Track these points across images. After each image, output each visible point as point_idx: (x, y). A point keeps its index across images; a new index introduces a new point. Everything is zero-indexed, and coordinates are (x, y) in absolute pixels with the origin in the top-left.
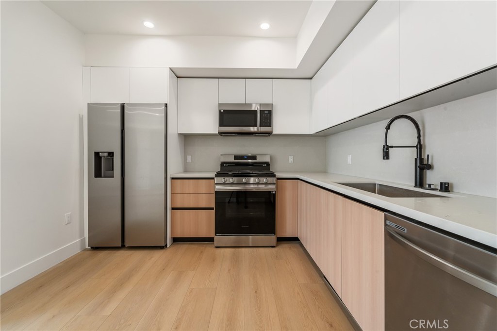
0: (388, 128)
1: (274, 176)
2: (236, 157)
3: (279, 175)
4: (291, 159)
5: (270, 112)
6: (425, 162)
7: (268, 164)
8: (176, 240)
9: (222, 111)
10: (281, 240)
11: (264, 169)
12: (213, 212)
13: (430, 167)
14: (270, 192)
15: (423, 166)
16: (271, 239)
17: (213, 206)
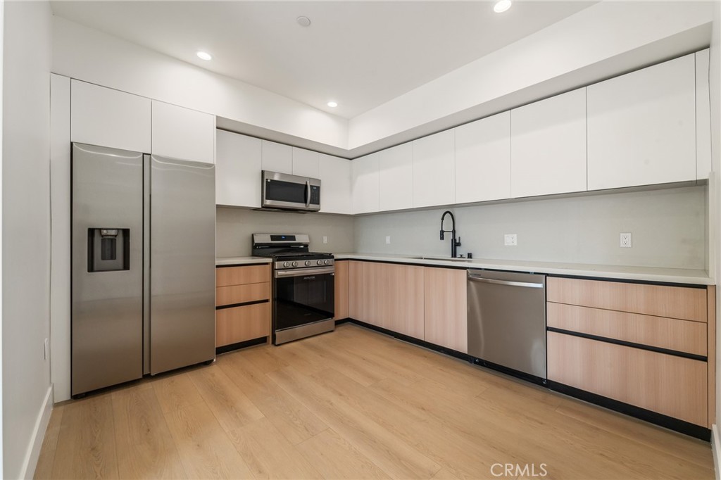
0: (443, 219)
1: (333, 257)
2: (273, 238)
3: (337, 256)
4: (325, 240)
5: (318, 188)
6: (458, 241)
7: (306, 246)
8: (221, 351)
9: (269, 181)
10: (338, 323)
11: (301, 252)
12: (269, 305)
13: (459, 244)
14: (329, 274)
15: (456, 244)
16: (329, 323)
17: (269, 296)
